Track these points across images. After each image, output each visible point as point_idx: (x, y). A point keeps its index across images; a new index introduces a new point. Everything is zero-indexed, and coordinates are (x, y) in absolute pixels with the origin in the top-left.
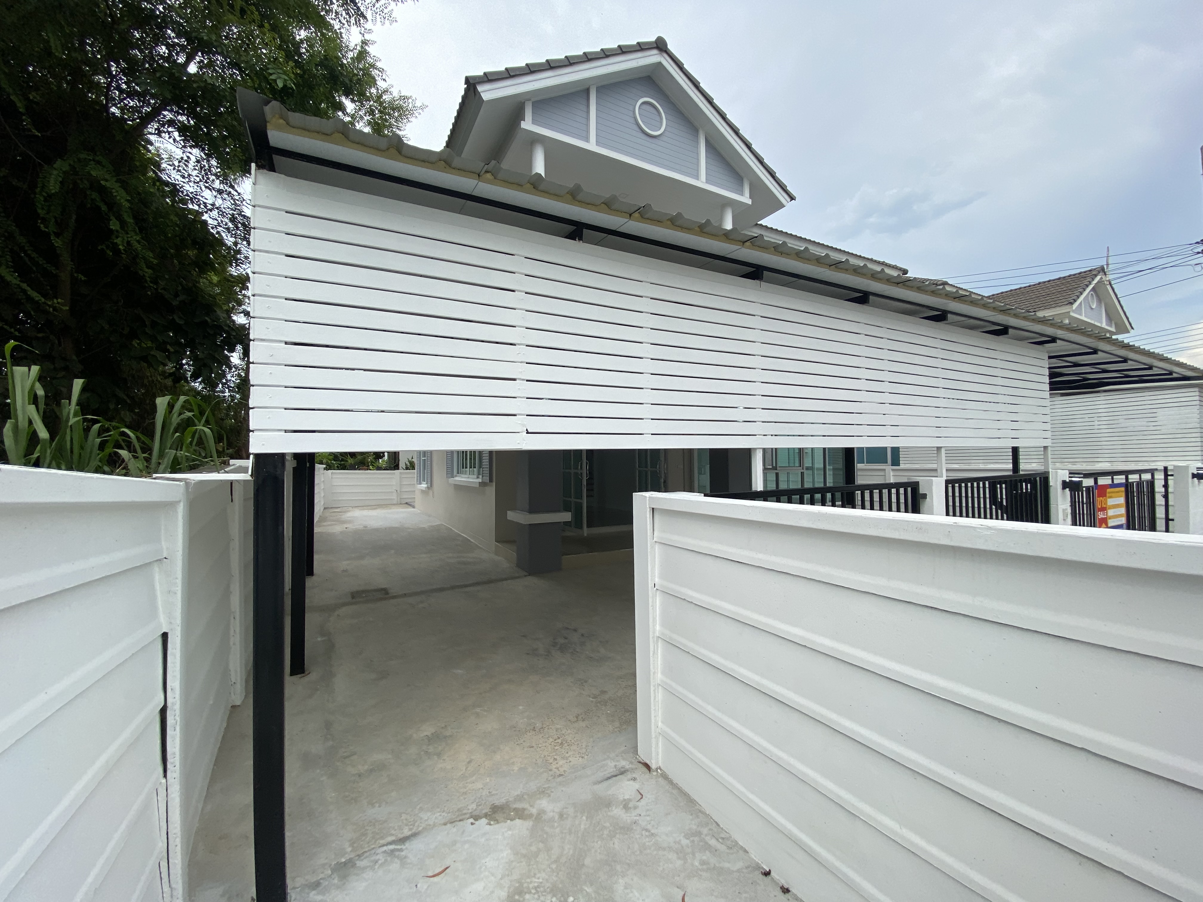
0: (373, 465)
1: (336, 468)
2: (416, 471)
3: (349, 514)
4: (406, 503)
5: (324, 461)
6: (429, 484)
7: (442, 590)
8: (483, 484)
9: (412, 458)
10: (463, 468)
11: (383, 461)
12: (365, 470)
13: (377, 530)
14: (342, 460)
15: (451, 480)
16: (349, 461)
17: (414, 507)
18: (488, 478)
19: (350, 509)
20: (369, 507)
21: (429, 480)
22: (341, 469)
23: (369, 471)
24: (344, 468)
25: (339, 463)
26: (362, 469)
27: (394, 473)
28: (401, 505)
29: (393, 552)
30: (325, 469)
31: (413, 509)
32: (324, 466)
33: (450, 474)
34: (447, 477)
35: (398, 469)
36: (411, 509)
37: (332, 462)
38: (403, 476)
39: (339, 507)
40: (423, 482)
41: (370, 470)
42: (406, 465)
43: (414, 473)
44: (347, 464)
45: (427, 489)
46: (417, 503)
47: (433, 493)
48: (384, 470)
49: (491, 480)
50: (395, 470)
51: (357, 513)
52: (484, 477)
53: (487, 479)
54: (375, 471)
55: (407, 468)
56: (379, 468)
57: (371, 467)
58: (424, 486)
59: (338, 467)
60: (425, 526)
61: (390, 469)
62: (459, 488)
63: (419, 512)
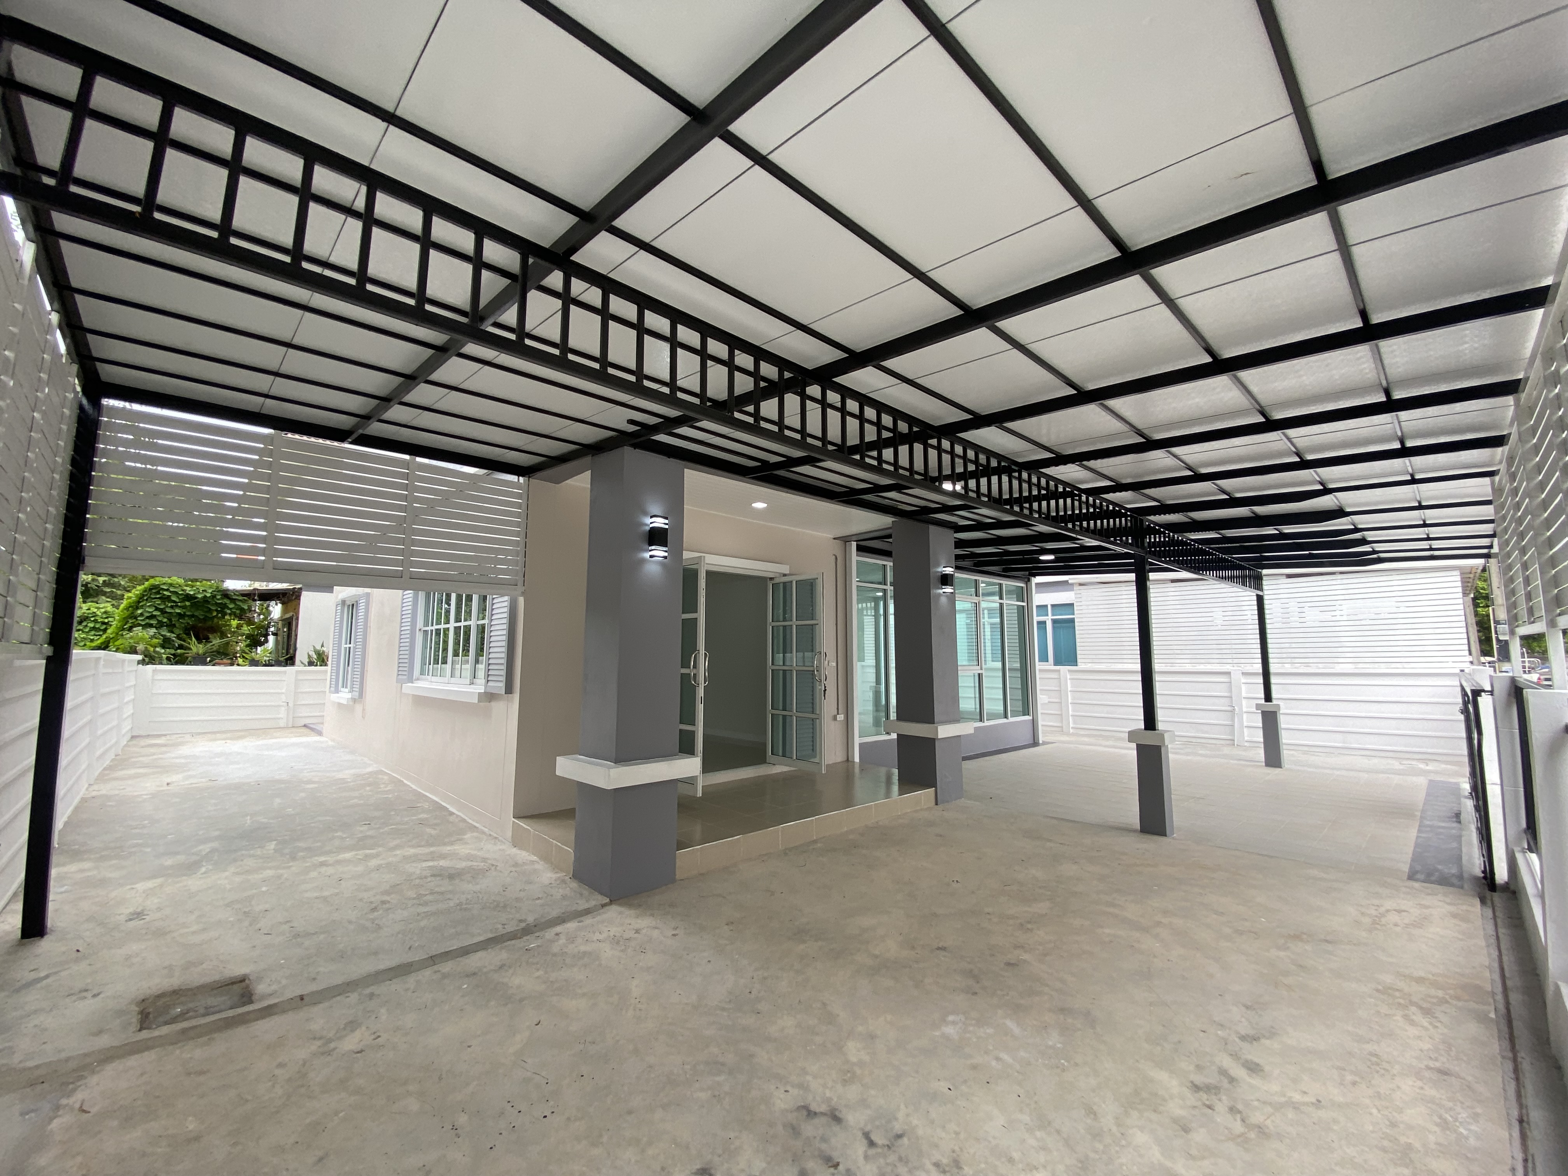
0: (244, 657)
1: (165, 661)
2: (329, 668)
3: (185, 750)
4: (305, 726)
5: (140, 647)
6: (357, 694)
7: (403, 970)
8: (489, 697)
9: (322, 646)
10: (436, 662)
11: (265, 650)
12: (226, 665)
13: (238, 787)
14: (181, 647)
15: (408, 688)
16: (194, 649)
17: (320, 733)
18: (502, 685)
19: (188, 737)
20: (229, 735)
21: (357, 687)
22: (177, 663)
23: (235, 668)
24: (180, 660)
25: (173, 651)
26: (219, 664)
27: (285, 672)
28: (294, 730)
29: (272, 846)
30: (139, 662)
31: (317, 738)
32: (140, 657)
33: (406, 673)
34: (401, 682)
35: (293, 664)
36: (314, 739)
37: (158, 649)
38: (301, 677)
39: (165, 735)
40: (342, 689)
41: (238, 665)
42: (309, 656)
43: (326, 671)
44: (190, 654)
45: (351, 703)
46: (326, 728)
47: (364, 710)
48: (265, 665)
49: (509, 689)
50: (286, 665)
51: (201, 748)
52: (490, 684)
53: (499, 686)
54: (247, 668)
55: (311, 663)
56: (254, 663)
57: (240, 661)
58: (344, 696)
59: (168, 659)
60: (346, 774)
61: (278, 663)
62: (422, 701)
63: (331, 743)
